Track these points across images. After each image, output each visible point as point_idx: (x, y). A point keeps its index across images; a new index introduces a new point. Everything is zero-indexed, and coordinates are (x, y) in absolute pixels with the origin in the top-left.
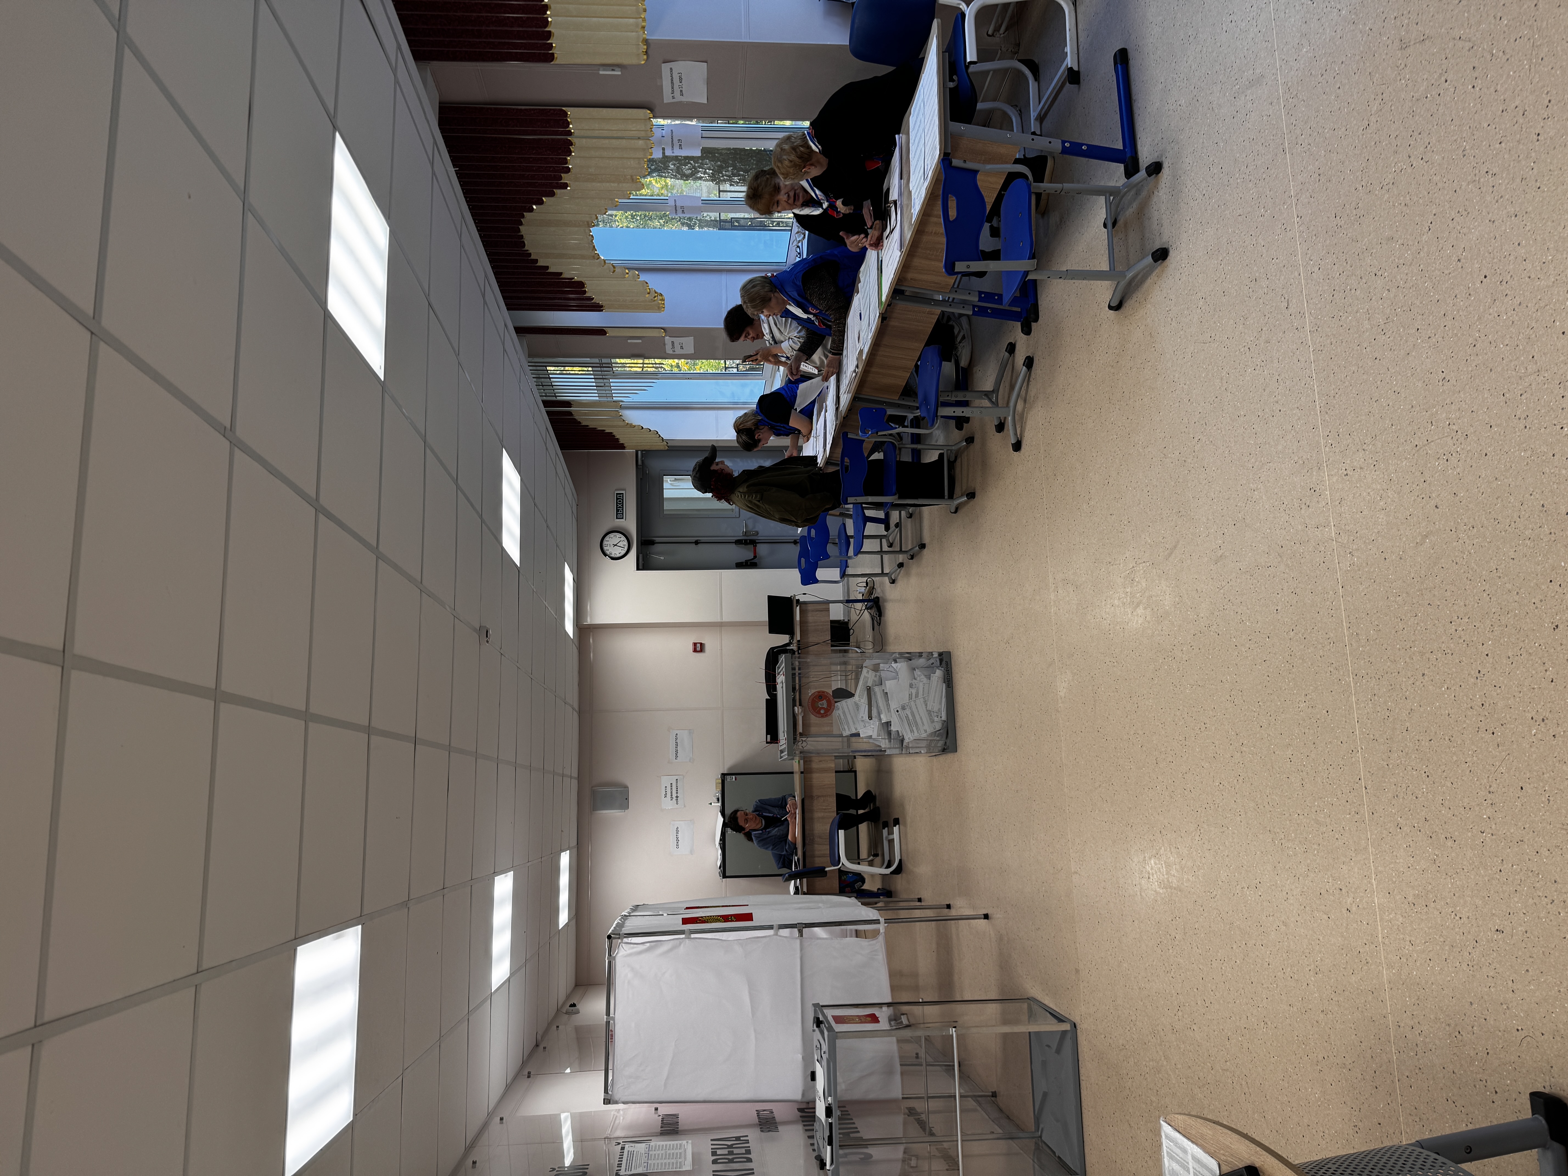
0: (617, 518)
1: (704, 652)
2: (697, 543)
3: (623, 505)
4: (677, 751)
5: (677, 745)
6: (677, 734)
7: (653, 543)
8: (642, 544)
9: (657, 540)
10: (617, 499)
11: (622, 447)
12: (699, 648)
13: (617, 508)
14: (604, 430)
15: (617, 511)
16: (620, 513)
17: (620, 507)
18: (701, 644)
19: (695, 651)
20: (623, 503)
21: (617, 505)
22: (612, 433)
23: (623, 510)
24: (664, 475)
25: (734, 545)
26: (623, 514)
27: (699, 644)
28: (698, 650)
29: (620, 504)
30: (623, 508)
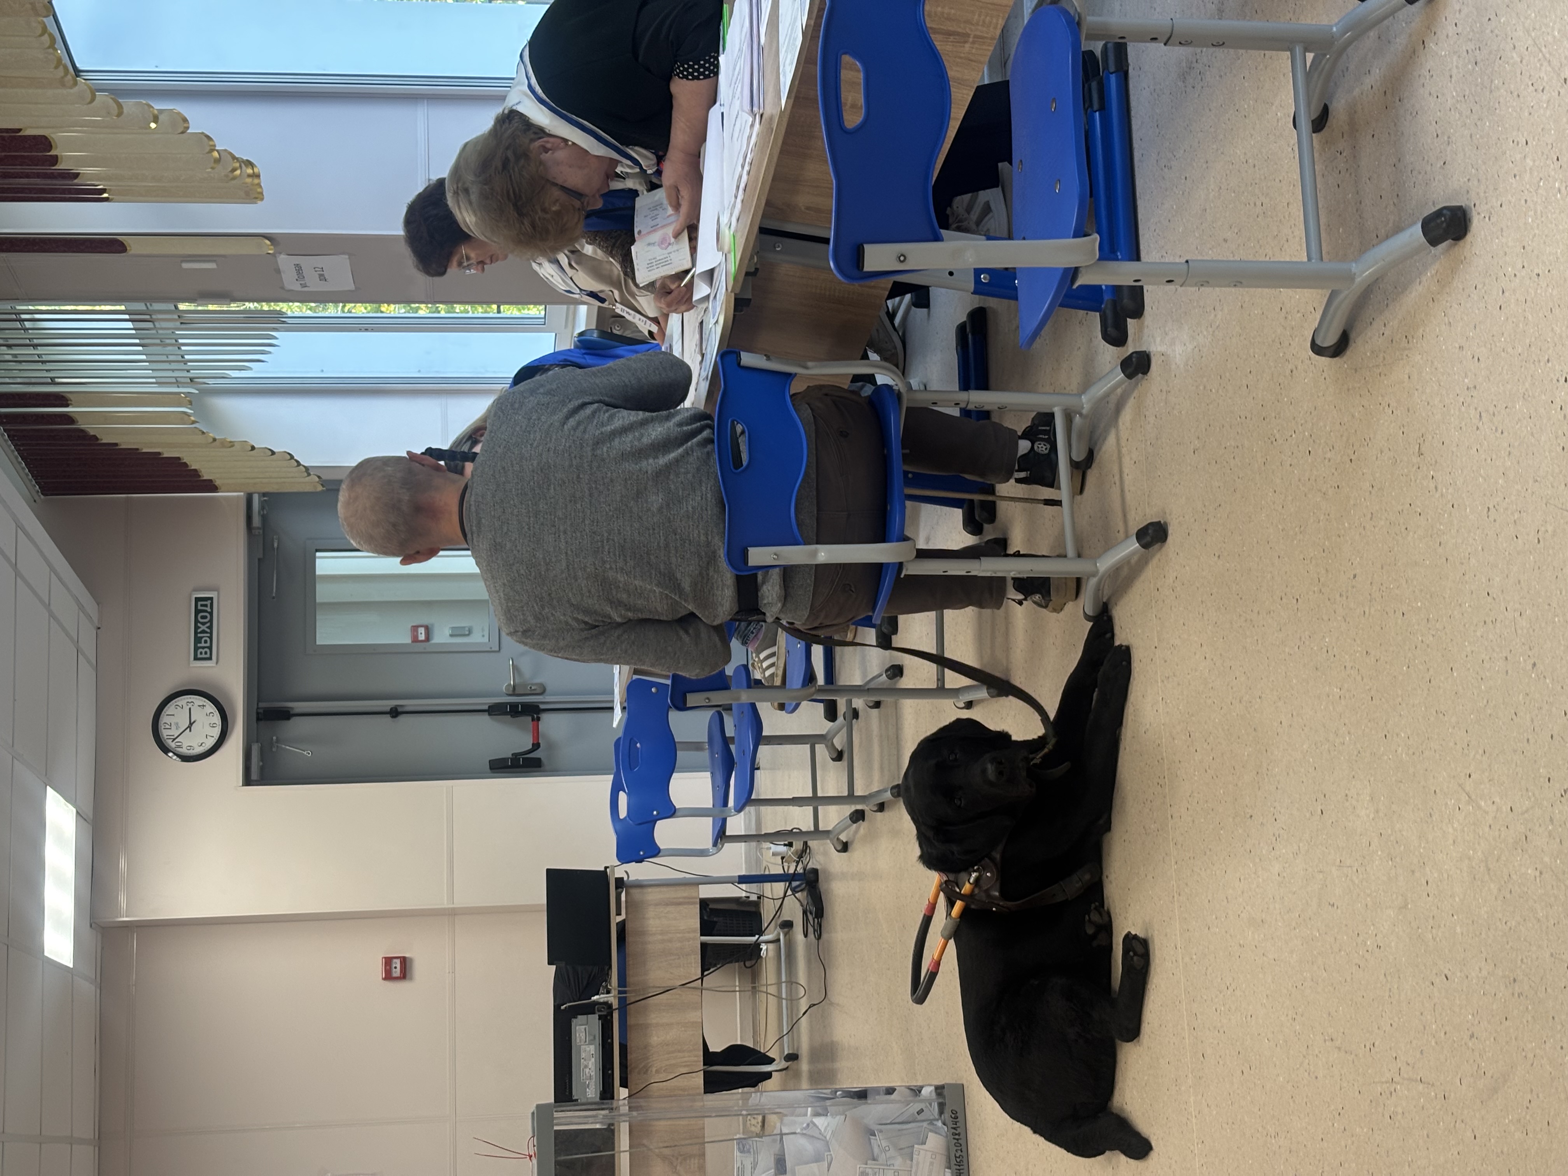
0: (196, 658)
1: (411, 979)
2: (395, 713)
3: (211, 627)
7: (286, 715)
8: (259, 719)
9: (299, 706)
10: (197, 612)
11: (210, 486)
12: (397, 970)
13: (196, 633)
14: (159, 453)
15: (197, 640)
17: (203, 632)
18: (404, 961)
19: (388, 976)
20: (211, 621)
21: (196, 628)
22: (179, 458)
23: (211, 638)
24: (317, 551)
25: (485, 717)
26: (210, 648)
27: (398, 961)
28: (394, 975)
29: (203, 624)
30: (211, 633)
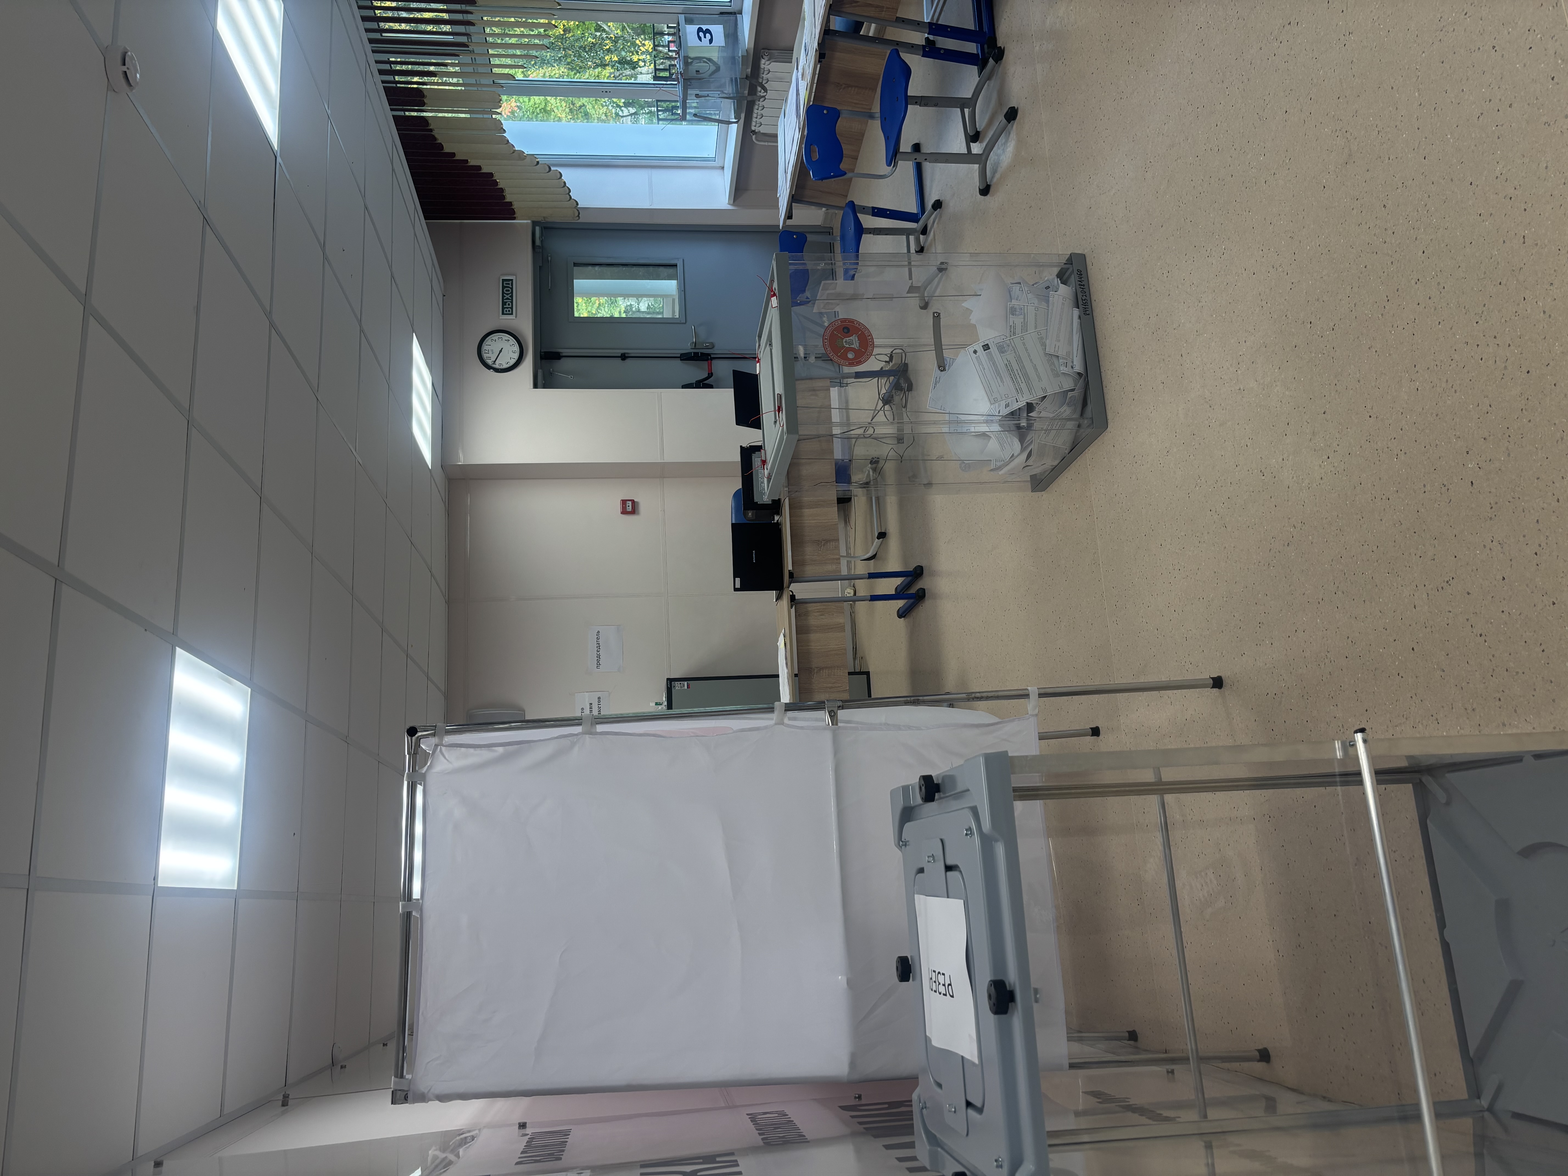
0: (503, 314)
1: (638, 514)
2: (624, 357)
3: (512, 296)
4: (599, 656)
5: (599, 647)
6: (598, 632)
7: (557, 356)
8: (542, 358)
9: (565, 352)
10: (503, 287)
11: (510, 209)
12: (630, 508)
13: (503, 299)
15: (504, 303)
16: (507, 306)
17: (508, 299)
18: (633, 501)
19: (624, 512)
20: (512, 293)
21: (503, 296)
22: (491, 175)
23: (512, 302)
24: (575, 265)
25: (678, 362)
26: (512, 308)
27: (630, 503)
28: (628, 510)
29: (507, 294)
30: (512, 300)
